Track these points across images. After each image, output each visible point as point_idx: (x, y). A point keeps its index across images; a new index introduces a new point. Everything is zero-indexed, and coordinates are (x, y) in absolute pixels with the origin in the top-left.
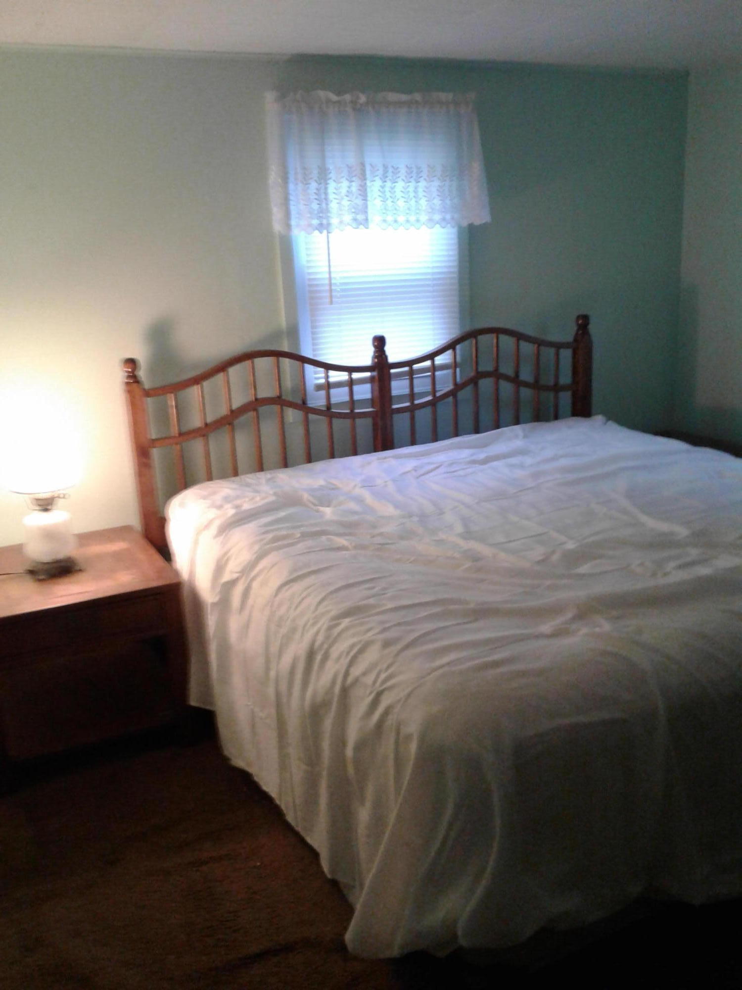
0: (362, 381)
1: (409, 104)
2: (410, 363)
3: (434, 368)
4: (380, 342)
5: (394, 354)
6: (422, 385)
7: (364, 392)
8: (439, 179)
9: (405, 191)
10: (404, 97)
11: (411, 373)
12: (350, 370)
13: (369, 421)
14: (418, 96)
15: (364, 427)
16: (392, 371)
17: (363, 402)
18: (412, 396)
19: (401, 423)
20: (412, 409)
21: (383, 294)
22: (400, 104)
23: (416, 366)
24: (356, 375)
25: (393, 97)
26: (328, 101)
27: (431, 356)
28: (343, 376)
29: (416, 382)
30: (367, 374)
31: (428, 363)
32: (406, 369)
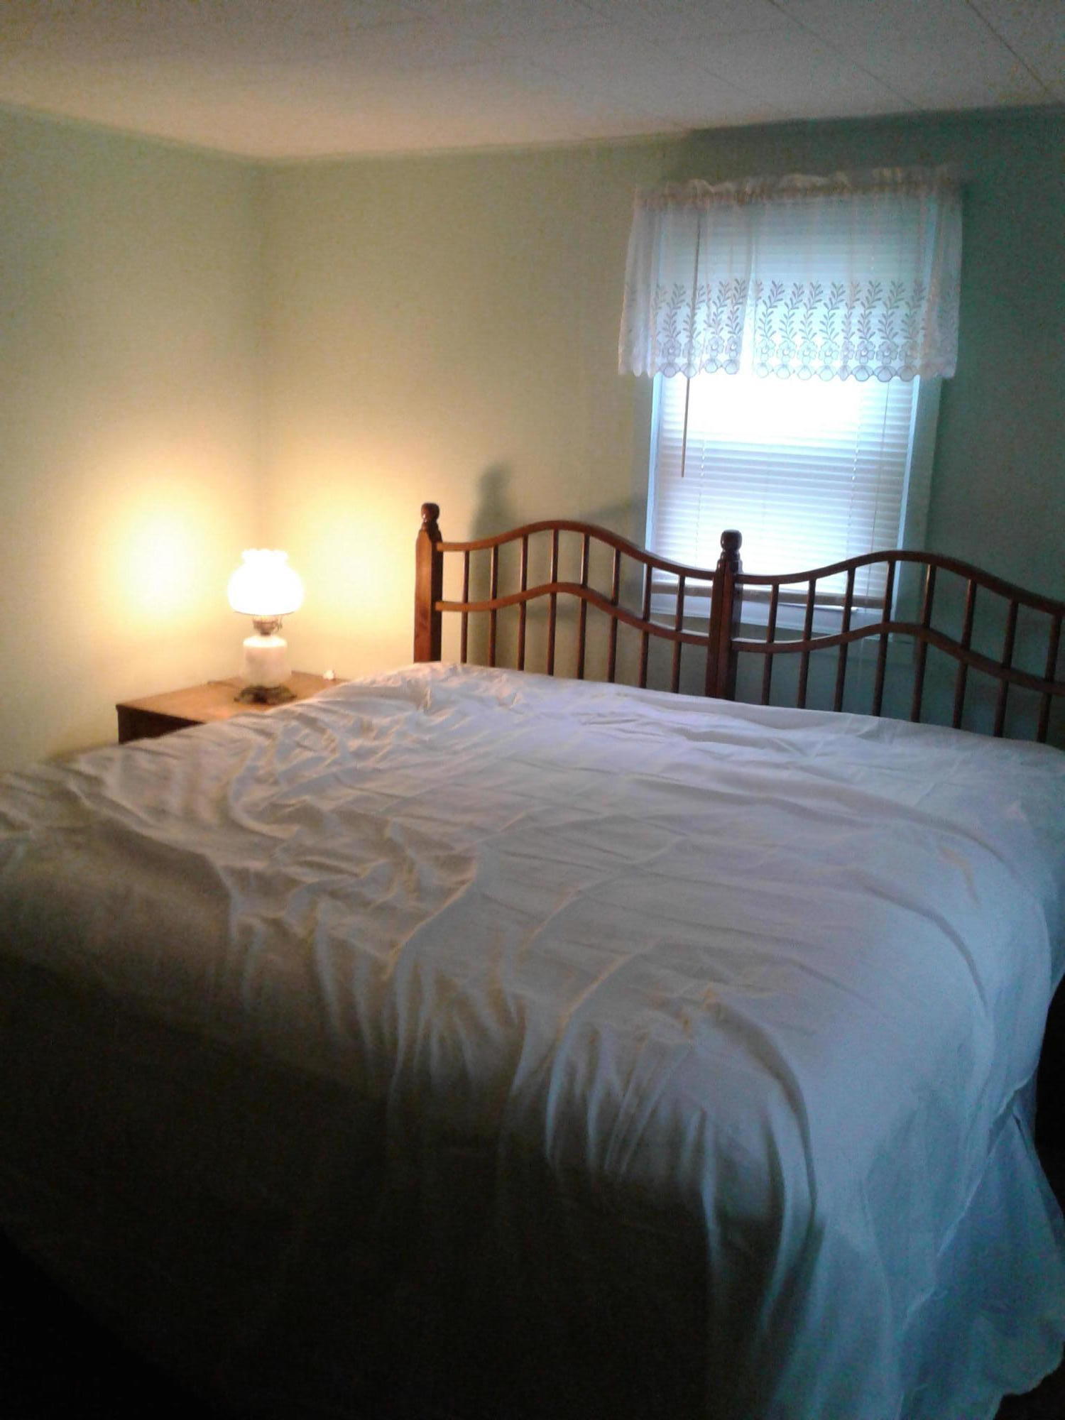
0: (699, 592)
1: (829, 190)
2: (775, 581)
3: (812, 598)
4: (731, 541)
5: (750, 562)
6: (791, 618)
7: (701, 607)
8: (885, 304)
9: (827, 321)
10: (819, 181)
11: (775, 598)
12: (684, 572)
13: (703, 651)
14: (842, 177)
15: (696, 658)
16: (746, 587)
17: (697, 622)
18: (772, 630)
19: (750, 668)
20: (770, 651)
21: (768, 473)
22: (814, 190)
23: (784, 588)
24: (690, 582)
25: (800, 180)
26: (706, 193)
27: (812, 577)
28: (673, 579)
29: (780, 610)
30: (709, 584)
31: (803, 587)
32: (768, 588)
